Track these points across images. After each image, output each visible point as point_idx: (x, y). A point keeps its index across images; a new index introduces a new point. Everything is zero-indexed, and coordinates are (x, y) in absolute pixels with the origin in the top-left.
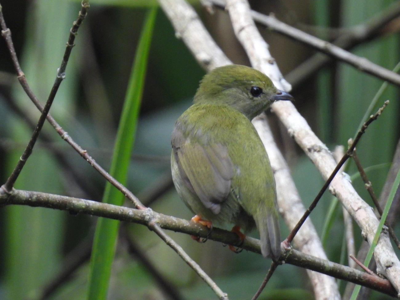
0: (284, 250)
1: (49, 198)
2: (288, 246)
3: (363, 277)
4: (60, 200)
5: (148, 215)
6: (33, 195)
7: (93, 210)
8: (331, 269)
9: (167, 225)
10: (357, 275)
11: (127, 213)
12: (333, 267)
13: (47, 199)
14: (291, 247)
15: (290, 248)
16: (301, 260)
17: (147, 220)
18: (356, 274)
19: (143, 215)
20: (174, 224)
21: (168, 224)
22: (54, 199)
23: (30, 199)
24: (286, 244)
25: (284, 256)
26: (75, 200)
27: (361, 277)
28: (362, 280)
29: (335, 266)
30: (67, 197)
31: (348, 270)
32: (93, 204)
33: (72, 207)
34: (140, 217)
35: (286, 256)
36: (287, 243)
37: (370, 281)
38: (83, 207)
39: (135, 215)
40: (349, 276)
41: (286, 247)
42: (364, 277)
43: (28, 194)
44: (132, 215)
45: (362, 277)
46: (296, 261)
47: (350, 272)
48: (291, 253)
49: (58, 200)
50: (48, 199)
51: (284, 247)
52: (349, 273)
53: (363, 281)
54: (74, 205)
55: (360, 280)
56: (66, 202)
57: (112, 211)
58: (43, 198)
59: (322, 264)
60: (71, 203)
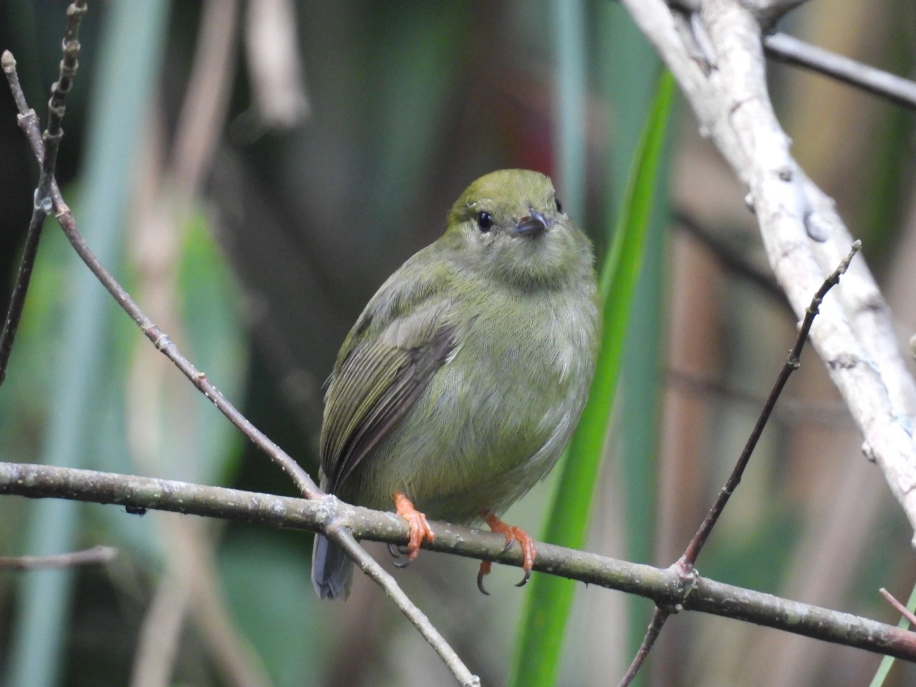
0: (678, 581)
1: (68, 478)
2: (688, 570)
3: (886, 637)
4: (97, 482)
5: (324, 511)
6: (28, 473)
7: (181, 501)
8: (803, 621)
9: (374, 532)
10: (871, 632)
11: (269, 507)
12: (807, 616)
13: (62, 481)
14: (694, 572)
15: (691, 576)
16: (724, 601)
17: (322, 521)
18: (866, 630)
19: (311, 511)
20: (390, 529)
21: (376, 530)
22: (80, 480)
23: (20, 482)
24: (682, 567)
25: (680, 594)
26: (133, 481)
27: (880, 635)
28: (882, 642)
29: (813, 614)
30: (116, 476)
31: (846, 622)
32: (180, 488)
33: (129, 496)
34: (304, 514)
35: (683, 593)
36: (685, 565)
37: (905, 644)
38: (156, 495)
39: (290, 510)
40: (849, 633)
41: (682, 575)
42: (888, 636)
43: (15, 470)
44: (283, 511)
45: (883, 635)
46: (710, 603)
47: (852, 626)
48: (696, 587)
49: (92, 483)
50: (66, 479)
51: (678, 575)
52: (849, 628)
53: (887, 644)
54: (131, 491)
55: (878, 644)
56: (112, 486)
57: (230, 504)
58: (53, 479)
59: (779, 610)
60: (125, 488)
